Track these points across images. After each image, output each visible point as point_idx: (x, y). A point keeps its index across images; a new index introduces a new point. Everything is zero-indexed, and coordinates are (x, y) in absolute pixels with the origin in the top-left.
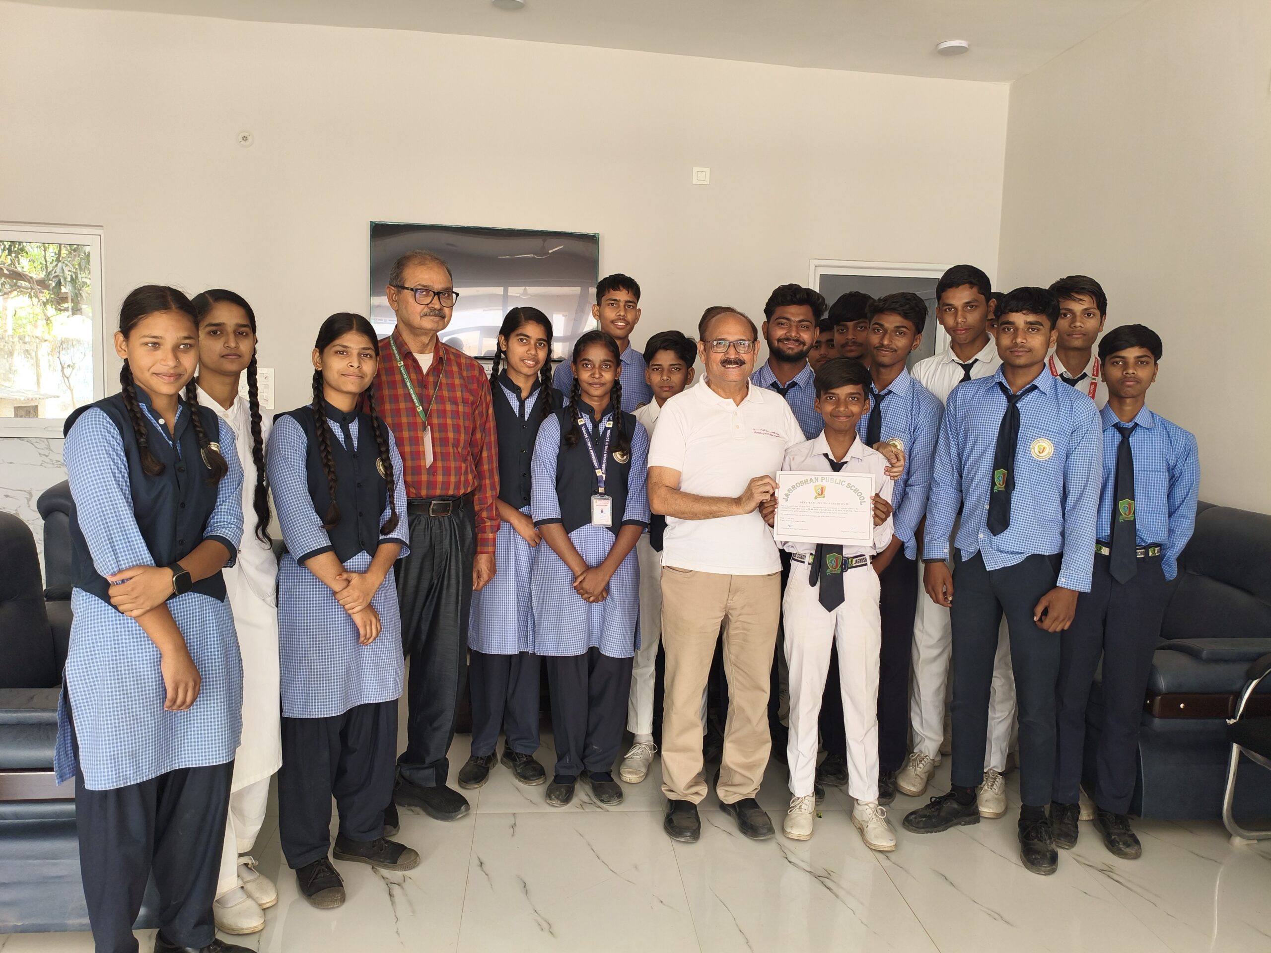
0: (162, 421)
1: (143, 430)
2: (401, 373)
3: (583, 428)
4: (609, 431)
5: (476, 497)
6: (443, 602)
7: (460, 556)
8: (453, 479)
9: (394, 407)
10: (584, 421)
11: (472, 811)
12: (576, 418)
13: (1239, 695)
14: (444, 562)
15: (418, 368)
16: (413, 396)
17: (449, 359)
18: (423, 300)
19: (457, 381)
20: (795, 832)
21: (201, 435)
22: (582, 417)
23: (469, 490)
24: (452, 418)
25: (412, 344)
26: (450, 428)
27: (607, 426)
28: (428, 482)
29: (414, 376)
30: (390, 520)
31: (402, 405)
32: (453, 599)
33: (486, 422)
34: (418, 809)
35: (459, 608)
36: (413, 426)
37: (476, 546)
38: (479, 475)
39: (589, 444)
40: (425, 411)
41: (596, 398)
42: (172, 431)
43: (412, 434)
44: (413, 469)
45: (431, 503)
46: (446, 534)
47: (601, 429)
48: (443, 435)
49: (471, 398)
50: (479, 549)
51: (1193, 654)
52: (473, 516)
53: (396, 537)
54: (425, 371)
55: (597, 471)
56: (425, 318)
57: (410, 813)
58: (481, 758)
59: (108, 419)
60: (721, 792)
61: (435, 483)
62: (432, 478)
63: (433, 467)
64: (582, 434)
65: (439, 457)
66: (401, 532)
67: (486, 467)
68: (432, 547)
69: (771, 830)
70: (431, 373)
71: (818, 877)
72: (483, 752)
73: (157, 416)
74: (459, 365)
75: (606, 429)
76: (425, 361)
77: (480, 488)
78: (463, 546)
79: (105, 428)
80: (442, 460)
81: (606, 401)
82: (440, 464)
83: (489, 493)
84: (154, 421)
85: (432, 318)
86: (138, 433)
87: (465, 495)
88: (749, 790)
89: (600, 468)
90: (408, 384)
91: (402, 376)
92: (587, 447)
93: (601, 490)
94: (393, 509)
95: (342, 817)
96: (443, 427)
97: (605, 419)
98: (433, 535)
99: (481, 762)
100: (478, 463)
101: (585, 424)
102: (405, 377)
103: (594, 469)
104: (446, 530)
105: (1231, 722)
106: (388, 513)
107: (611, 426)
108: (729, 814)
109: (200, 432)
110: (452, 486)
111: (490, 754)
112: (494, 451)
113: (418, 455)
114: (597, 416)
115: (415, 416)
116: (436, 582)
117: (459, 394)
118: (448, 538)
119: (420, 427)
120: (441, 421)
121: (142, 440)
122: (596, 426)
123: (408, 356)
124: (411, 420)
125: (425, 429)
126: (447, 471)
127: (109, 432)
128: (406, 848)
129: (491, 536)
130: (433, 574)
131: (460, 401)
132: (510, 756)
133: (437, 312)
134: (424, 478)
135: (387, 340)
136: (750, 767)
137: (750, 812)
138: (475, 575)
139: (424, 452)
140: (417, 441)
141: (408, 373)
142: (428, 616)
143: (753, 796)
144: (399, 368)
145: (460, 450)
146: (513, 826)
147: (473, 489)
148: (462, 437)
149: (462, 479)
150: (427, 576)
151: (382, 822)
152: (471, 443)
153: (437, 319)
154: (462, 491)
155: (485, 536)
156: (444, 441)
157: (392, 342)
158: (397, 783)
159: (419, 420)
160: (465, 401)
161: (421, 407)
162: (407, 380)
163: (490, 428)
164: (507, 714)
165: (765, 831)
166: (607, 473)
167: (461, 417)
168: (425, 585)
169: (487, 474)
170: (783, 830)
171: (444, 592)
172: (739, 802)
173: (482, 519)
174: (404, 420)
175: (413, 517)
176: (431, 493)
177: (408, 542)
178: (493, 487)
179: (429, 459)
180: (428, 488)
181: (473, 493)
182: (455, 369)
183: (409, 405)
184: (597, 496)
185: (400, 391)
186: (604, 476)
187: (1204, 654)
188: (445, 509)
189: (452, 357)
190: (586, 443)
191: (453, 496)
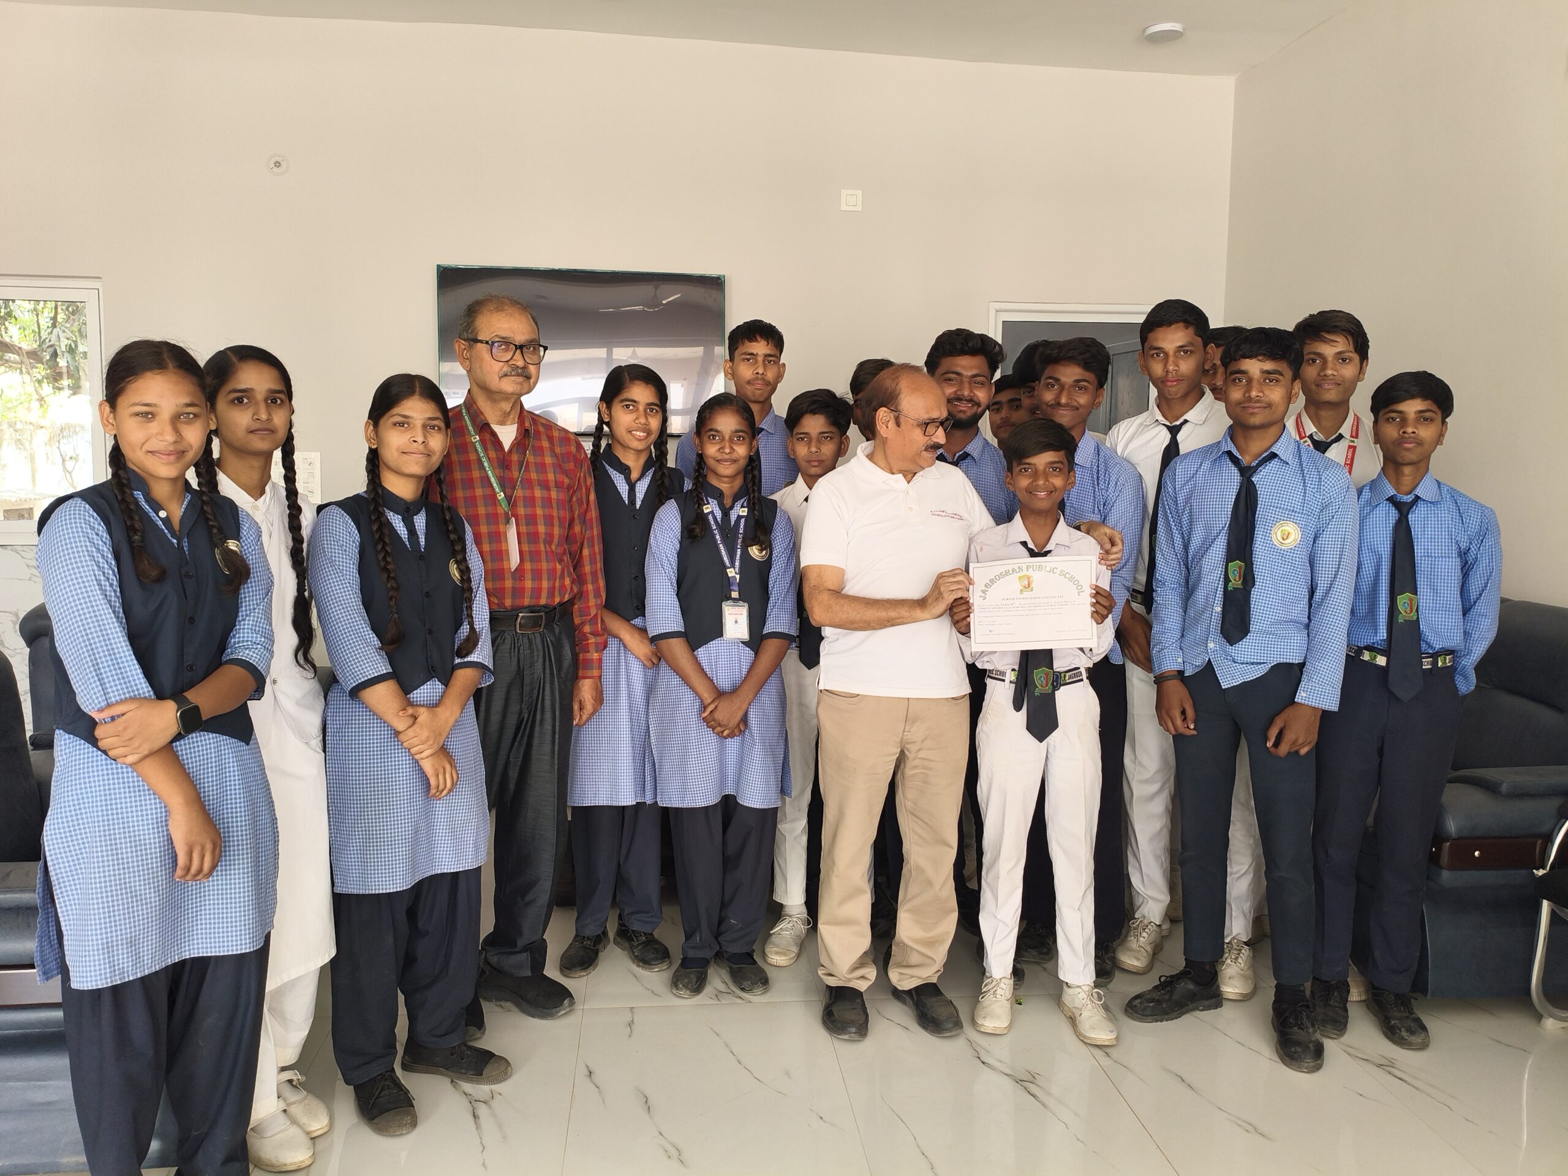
0: (163, 514)
1: (138, 525)
2: (476, 451)
3: (710, 517)
4: (743, 521)
5: (576, 606)
6: (536, 741)
7: (556, 683)
8: (545, 584)
9: (468, 493)
10: (711, 508)
11: (578, 1006)
12: (700, 504)
13: (1549, 839)
14: (536, 691)
15: (497, 443)
16: (493, 480)
17: (537, 432)
18: (502, 357)
19: (548, 460)
20: (989, 1024)
21: (215, 531)
22: (709, 503)
23: (567, 598)
24: (543, 507)
25: (490, 413)
26: (540, 521)
27: (741, 514)
28: (514, 589)
29: (492, 454)
30: (468, 639)
31: (479, 492)
32: (548, 737)
33: (586, 512)
34: (509, 1005)
35: (556, 748)
36: (493, 518)
37: (577, 669)
38: (580, 580)
39: (718, 537)
40: (508, 498)
41: (726, 479)
42: (176, 526)
43: (493, 528)
44: (495, 574)
45: (518, 616)
46: (538, 655)
47: (733, 518)
48: (531, 529)
49: (567, 481)
50: (580, 673)
51: (1490, 788)
52: (573, 632)
53: (475, 660)
54: (507, 447)
55: (728, 570)
56: (505, 379)
57: (498, 1009)
58: (589, 939)
59: (91, 511)
60: (894, 975)
61: (523, 589)
62: (518, 585)
63: (520, 569)
64: (709, 524)
65: (527, 557)
66: (482, 654)
67: (587, 568)
68: (520, 673)
69: (958, 1024)
70: (515, 450)
71: (1019, 1081)
72: (591, 931)
73: (157, 507)
74: (551, 439)
75: (739, 517)
76: (507, 434)
77: (581, 595)
78: (559, 669)
79: (88, 523)
80: (531, 561)
81: (738, 482)
82: (528, 566)
83: (592, 602)
84: (152, 514)
85: (513, 378)
86: (130, 530)
87: (561, 604)
88: (929, 973)
89: (733, 566)
90: (486, 464)
91: (478, 455)
92: (716, 541)
93: (735, 595)
94: (471, 624)
95: (412, 1018)
96: (532, 519)
97: (738, 504)
98: (522, 656)
99: (588, 942)
100: (577, 564)
101: (712, 512)
102: (482, 455)
103: (725, 567)
104: (538, 650)
105: (1541, 873)
106: (465, 629)
107: (745, 514)
108: (904, 1002)
109: (213, 526)
110: (544, 595)
111: (599, 932)
112: (598, 548)
113: (500, 555)
114: (728, 502)
115: (495, 505)
116: (526, 716)
117: (551, 476)
118: (541, 660)
119: (502, 520)
120: (529, 511)
121: (136, 537)
122: (726, 513)
123: (484, 428)
124: (490, 510)
125: (508, 522)
126: (537, 575)
127: (93, 529)
128: (494, 1055)
129: (595, 656)
130: (523, 706)
131: (552, 485)
132: (625, 935)
133: (520, 371)
134: (509, 583)
135: (458, 409)
136: (931, 943)
137: (931, 1001)
138: (576, 707)
139: (507, 551)
140: (498, 537)
141: (486, 450)
142: (517, 759)
143: (934, 980)
144: (473, 444)
145: (553, 547)
146: (630, 1025)
147: (571, 595)
148: (556, 531)
149: (557, 584)
150: (514, 708)
151: (463, 1023)
152: (568, 538)
153: (520, 379)
154: (557, 600)
155: (589, 656)
156: (533, 537)
157: (464, 411)
158: (483, 972)
159: (500, 511)
160: (559, 485)
161: (502, 494)
162: (484, 460)
163: (591, 519)
164: (620, 881)
165: (950, 1026)
166: (741, 573)
167: (554, 505)
168: (512, 721)
169: (589, 578)
170: (973, 1022)
171: (537, 729)
172: (916, 988)
173: (584, 635)
174: (482, 510)
175: (496, 633)
176: (518, 602)
177: (491, 667)
178: (597, 594)
179: (514, 560)
180: (513, 597)
181: (571, 602)
182: (545, 444)
183: (488, 491)
184: (729, 602)
185: (476, 474)
186: (738, 577)
187: (1504, 788)
188: (535, 623)
189: (541, 429)
190: (714, 536)
191: (545, 606)
